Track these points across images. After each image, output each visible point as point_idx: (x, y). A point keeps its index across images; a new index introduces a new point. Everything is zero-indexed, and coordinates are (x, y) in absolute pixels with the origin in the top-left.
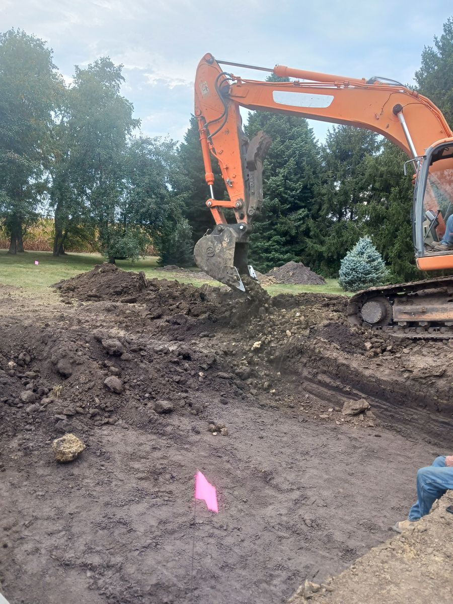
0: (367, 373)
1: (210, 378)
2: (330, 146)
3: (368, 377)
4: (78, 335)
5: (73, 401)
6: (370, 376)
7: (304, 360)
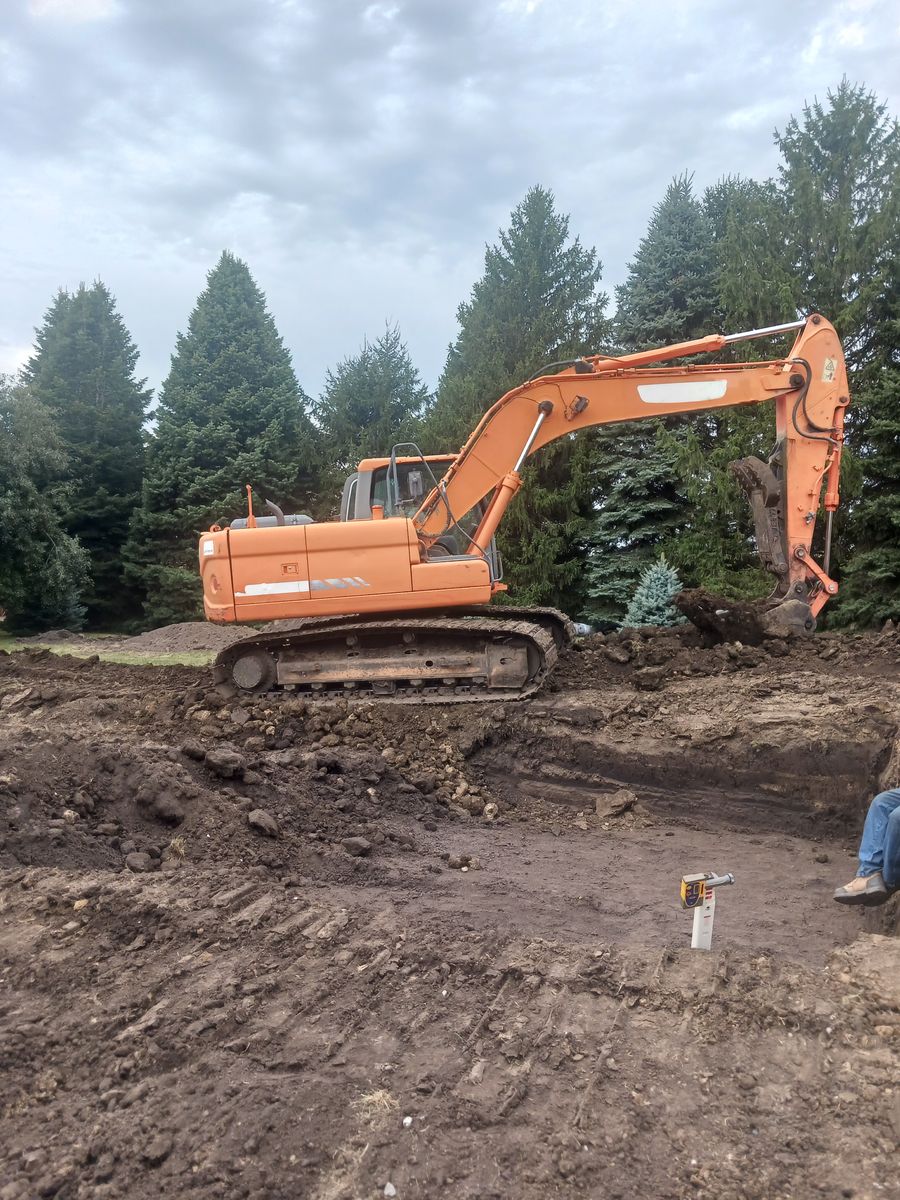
1: (387, 795)
3: (626, 755)
7: (513, 748)
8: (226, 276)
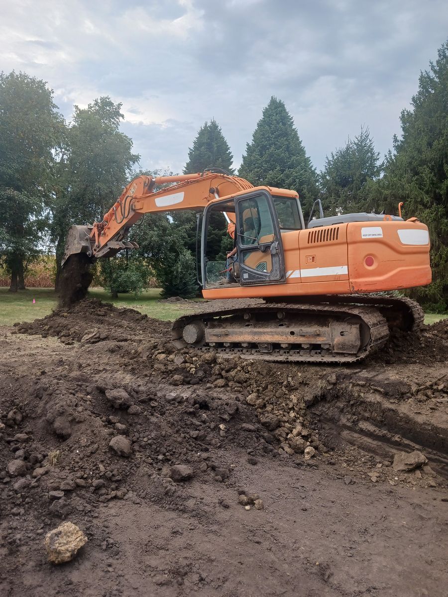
0: (420, 419)
1: (233, 431)
2: (329, 172)
3: (422, 425)
4: (78, 385)
5: (72, 470)
6: (425, 423)
7: (341, 405)
8: (272, 110)
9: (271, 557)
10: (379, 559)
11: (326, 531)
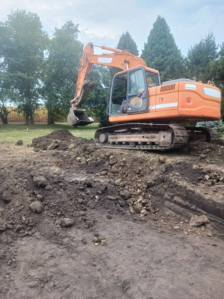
0: (207, 197)
1: (102, 200)
3: (207, 200)
4: (21, 173)
5: (8, 219)
6: (209, 200)
7: (165, 186)
8: (158, 23)
9: (99, 274)
10: (161, 280)
11: (137, 260)
